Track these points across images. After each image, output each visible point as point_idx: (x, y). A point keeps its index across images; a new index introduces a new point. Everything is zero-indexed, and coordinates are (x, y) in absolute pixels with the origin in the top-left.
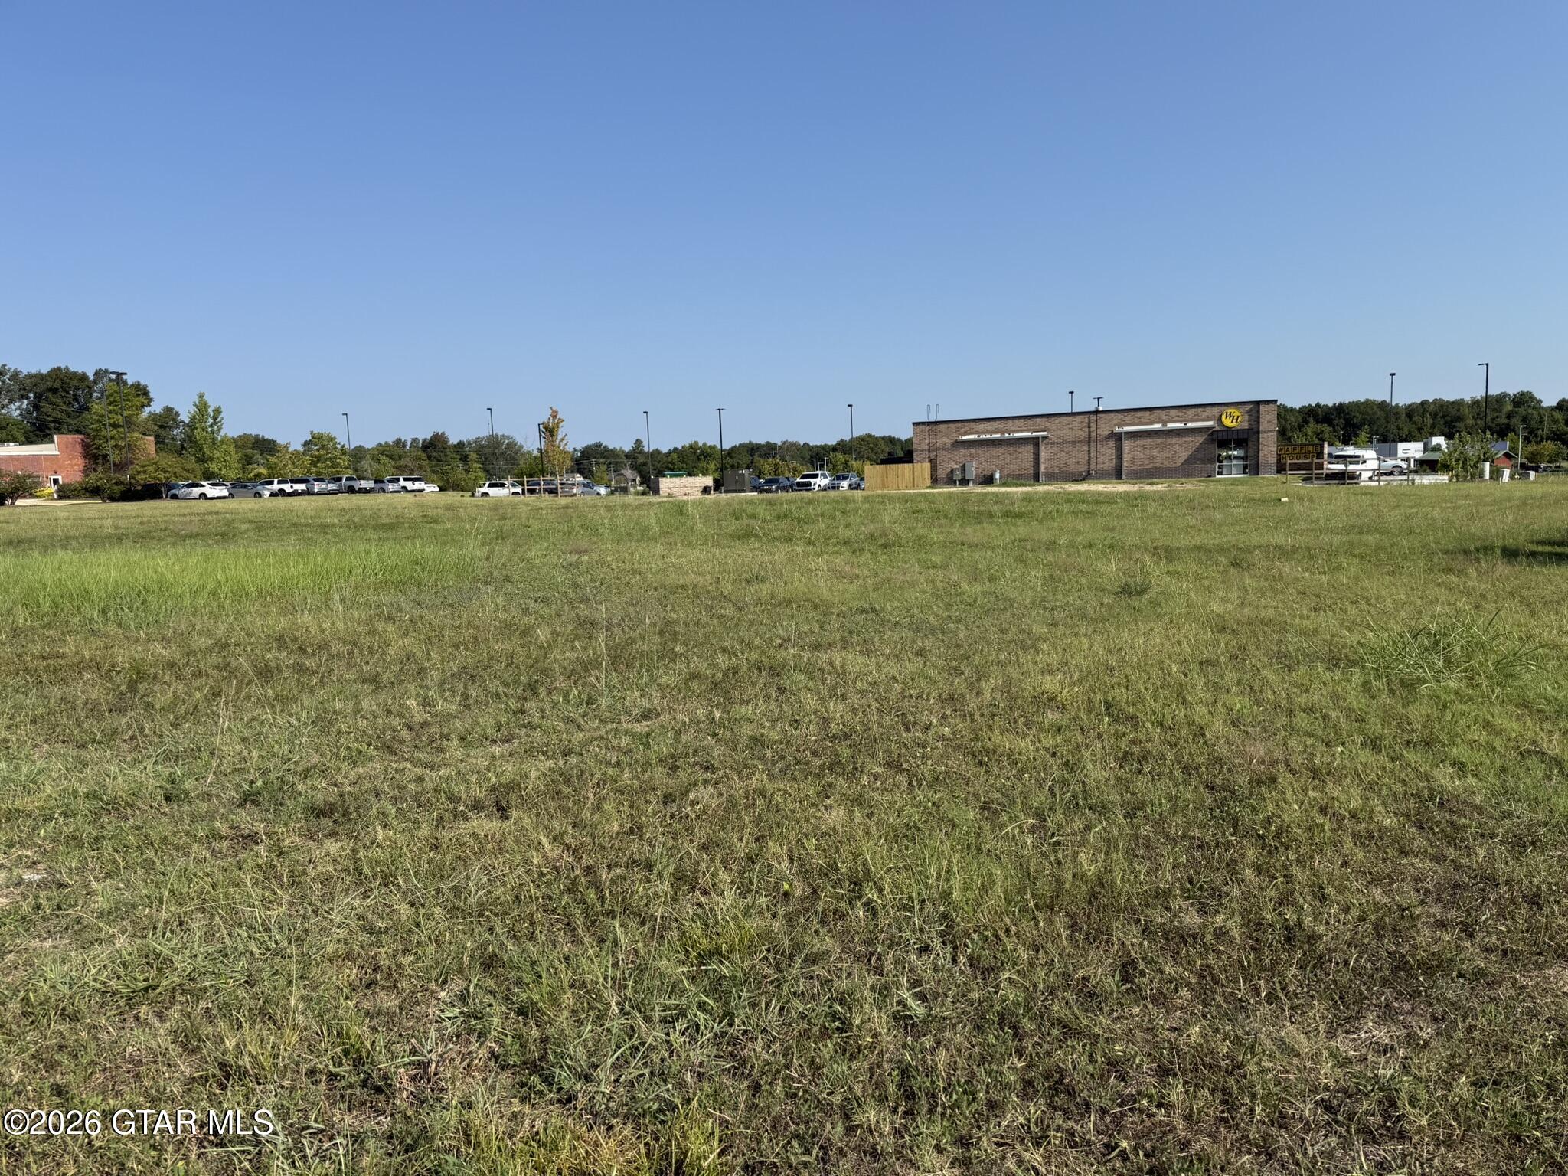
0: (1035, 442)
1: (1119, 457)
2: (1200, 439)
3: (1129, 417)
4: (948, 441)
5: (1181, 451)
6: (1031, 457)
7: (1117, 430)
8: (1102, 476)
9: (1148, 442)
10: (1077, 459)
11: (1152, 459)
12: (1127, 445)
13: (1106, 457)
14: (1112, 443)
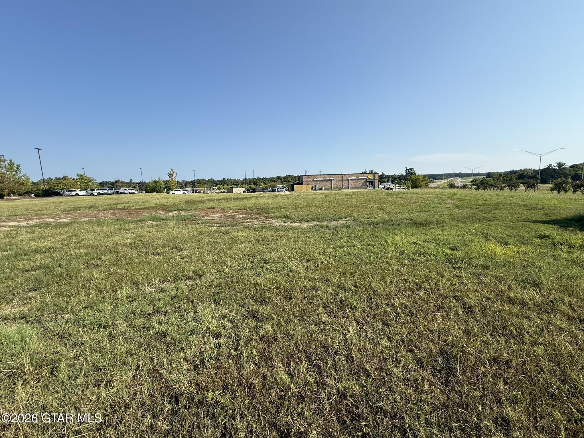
0: (331, 180)
1: (349, 184)
2: (364, 181)
3: (350, 176)
4: (312, 180)
5: (361, 183)
6: (330, 184)
7: (348, 178)
8: (345, 188)
9: (354, 181)
10: (340, 185)
11: (355, 185)
12: (350, 181)
13: (346, 185)
14: (347, 181)
